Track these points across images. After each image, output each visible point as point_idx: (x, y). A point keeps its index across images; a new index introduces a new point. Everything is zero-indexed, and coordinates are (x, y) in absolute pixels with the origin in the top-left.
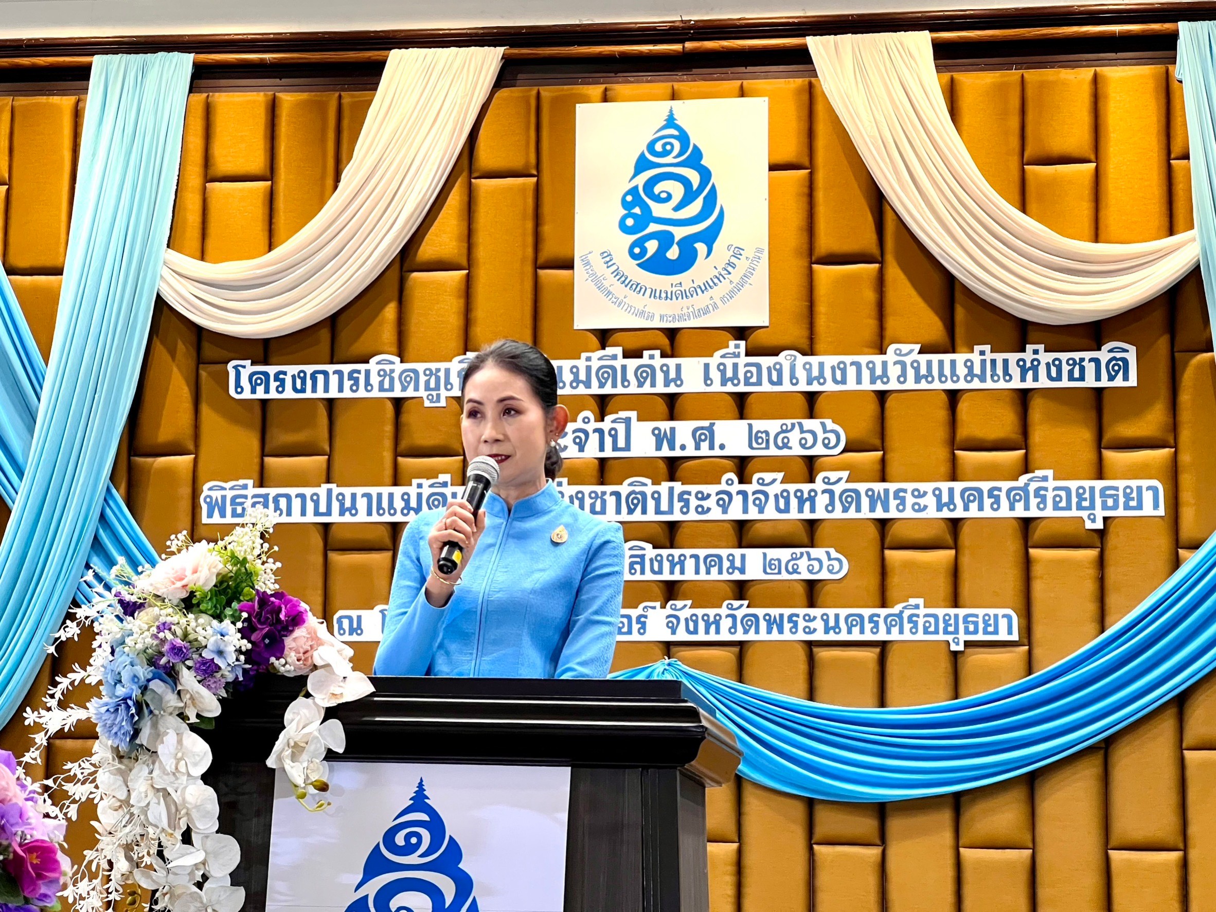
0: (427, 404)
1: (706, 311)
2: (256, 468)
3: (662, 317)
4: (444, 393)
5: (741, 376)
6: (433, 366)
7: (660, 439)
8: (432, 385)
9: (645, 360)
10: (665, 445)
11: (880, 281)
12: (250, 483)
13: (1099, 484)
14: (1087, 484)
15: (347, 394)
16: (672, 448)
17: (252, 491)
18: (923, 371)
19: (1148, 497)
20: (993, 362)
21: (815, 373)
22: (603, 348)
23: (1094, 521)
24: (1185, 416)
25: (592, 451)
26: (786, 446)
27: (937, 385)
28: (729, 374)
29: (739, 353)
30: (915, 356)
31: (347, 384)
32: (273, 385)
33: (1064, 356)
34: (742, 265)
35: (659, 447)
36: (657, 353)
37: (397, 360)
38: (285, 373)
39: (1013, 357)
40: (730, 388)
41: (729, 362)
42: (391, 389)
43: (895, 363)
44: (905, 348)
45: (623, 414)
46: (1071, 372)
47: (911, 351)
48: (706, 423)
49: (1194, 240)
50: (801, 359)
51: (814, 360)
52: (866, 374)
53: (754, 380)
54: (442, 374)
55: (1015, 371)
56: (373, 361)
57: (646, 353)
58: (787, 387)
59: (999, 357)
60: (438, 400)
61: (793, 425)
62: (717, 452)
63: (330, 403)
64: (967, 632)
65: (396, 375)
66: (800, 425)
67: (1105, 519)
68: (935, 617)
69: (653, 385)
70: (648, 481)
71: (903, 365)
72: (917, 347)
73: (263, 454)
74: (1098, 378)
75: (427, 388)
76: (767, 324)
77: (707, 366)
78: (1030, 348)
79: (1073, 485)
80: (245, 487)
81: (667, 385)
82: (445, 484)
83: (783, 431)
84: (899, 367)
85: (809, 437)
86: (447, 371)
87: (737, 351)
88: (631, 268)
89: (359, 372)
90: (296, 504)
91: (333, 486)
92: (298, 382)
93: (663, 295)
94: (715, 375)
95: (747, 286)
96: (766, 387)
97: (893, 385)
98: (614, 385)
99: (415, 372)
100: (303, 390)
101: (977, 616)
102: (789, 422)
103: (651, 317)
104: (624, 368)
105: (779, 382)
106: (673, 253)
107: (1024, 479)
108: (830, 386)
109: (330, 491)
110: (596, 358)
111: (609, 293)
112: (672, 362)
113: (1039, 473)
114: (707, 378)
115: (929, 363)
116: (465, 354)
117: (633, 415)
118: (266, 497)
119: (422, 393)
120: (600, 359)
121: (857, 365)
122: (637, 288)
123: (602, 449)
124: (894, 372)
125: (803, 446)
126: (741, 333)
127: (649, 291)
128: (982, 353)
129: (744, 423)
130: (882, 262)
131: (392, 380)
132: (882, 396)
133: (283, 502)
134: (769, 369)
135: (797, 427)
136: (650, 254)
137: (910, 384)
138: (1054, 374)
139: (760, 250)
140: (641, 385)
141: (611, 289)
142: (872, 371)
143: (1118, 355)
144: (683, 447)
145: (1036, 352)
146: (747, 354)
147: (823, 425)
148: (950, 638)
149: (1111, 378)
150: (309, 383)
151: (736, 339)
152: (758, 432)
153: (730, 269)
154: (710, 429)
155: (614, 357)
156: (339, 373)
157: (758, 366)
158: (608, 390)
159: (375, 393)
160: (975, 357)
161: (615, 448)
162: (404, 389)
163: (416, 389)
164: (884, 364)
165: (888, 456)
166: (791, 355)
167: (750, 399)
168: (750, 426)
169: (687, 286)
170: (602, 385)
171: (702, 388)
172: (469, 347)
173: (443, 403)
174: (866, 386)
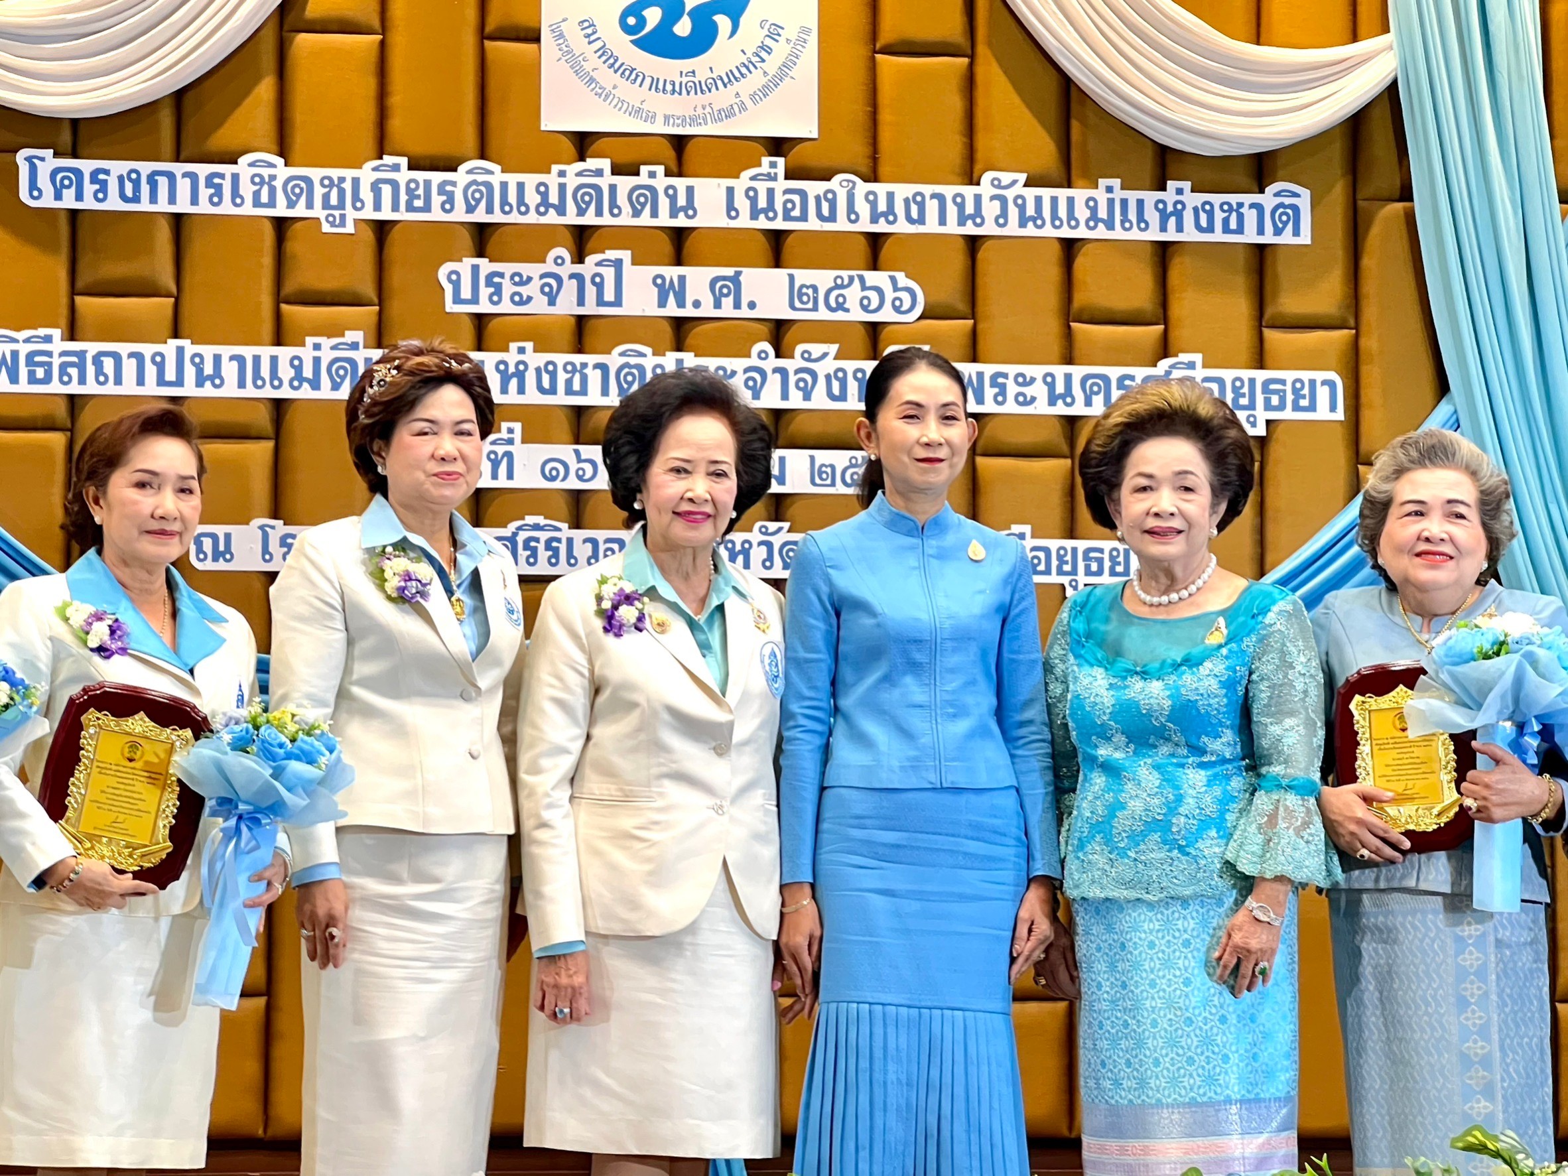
0: (326, 228)
1: (729, 113)
2: (64, 311)
3: (667, 118)
4: (351, 214)
5: (779, 207)
6: (335, 173)
7: (663, 290)
8: (334, 200)
9: (643, 179)
10: (671, 299)
11: (970, 82)
12: (56, 333)
13: (1261, 375)
14: (1246, 374)
15: (204, 207)
16: (681, 304)
17: (59, 345)
18: (1030, 211)
19: (1323, 393)
20: (1124, 202)
21: (882, 206)
22: (582, 158)
23: (1254, 425)
24: (1370, 286)
25: (567, 305)
26: (841, 307)
27: (1049, 231)
28: (762, 203)
29: (776, 174)
30: (1019, 189)
31: (204, 193)
32: (89, 189)
33: (1217, 199)
34: (781, 51)
35: (662, 303)
36: (660, 170)
37: (280, 161)
38: (107, 172)
39: (1150, 197)
40: (763, 223)
41: (762, 187)
42: (272, 204)
43: (993, 198)
44: (1006, 177)
45: (611, 254)
46: (1226, 221)
47: (1014, 182)
48: (729, 272)
49: (1391, 48)
50: (862, 187)
51: (881, 189)
52: (952, 211)
53: (796, 213)
54: (347, 186)
55: (1152, 216)
56: (244, 160)
57: (644, 169)
58: (842, 224)
59: (1133, 196)
60: (343, 223)
61: (851, 279)
62: (745, 312)
63: (178, 221)
64: (1088, 572)
65: (279, 184)
66: (862, 279)
67: (1268, 422)
68: (1047, 551)
69: (654, 214)
70: (648, 350)
71: (1003, 200)
72: (1022, 177)
73: (73, 292)
74: (1261, 231)
75: (326, 205)
76: (815, 135)
77: (730, 191)
78: (1171, 185)
79: (1228, 375)
80: (48, 339)
81: (673, 215)
82: (354, 346)
83: (837, 287)
84: (997, 203)
85: (874, 296)
86: (356, 182)
87: (773, 171)
88: (622, 45)
89: (222, 176)
90: (130, 367)
91: (185, 343)
92: (129, 187)
93: (669, 87)
94: (742, 204)
95: (787, 79)
96: (813, 224)
97: (989, 228)
98: (599, 213)
99: (308, 180)
100: (136, 199)
101: (1101, 551)
102: (845, 274)
103: (652, 118)
104: (613, 188)
105: (832, 218)
106: (683, 28)
107: (1164, 364)
108: (902, 227)
109: (180, 351)
110: (573, 173)
111: (592, 80)
112: (681, 183)
113: (1184, 357)
114: (730, 206)
115: (1038, 200)
116: (381, 158)
117: (625, 255)
118: (81, 355)
119: (318, 212)
120: (579, 174)
121: (940, 198)
122: (631, 74)
123: (581, 302)
124: (991, 209)
125: (865, 308)
126: (777, 146)
127: (648, 81)
128: (1109, 189)
129: (782, 274)
130: (972, 57)
131: (272, 191)
132: (973, 243)
133: (108, 364)
134: (818, 198)
135: (857, 281)
136: (649, 27)
137: (1012, 228)
138: (1204, 223)
139: (805, 30)
140: (637, 213)
141: (594, 74)
142: (961, 207)
143: (1287, 201)
144: (697, 304)
145: (1180, 191)
146: (786, 178)
147: (893, 280)
148: (1065, 580)
149: (1278, 232)
150: (145, 189)
151: (771, 155)
152: (802, 286)
153: (763, 54)
154: (735, 279)
155: (599, 173)
156: (193, 177)
157: (803, 194)
158: (590, 219)
159: (248, 209)
160: (1101, 196)
161: (600, 302)
162: (291, 205)
163: (310, 205)
164: (978, 198)
165: (980, 327)
166: (848, 181)
167: (790, 240)
168: (791, 277)
169: (702, 76)
170: (581, 212)
171: (723, 222)
172: (387, 148)
173: (350, 228)
174: (952, 227)
